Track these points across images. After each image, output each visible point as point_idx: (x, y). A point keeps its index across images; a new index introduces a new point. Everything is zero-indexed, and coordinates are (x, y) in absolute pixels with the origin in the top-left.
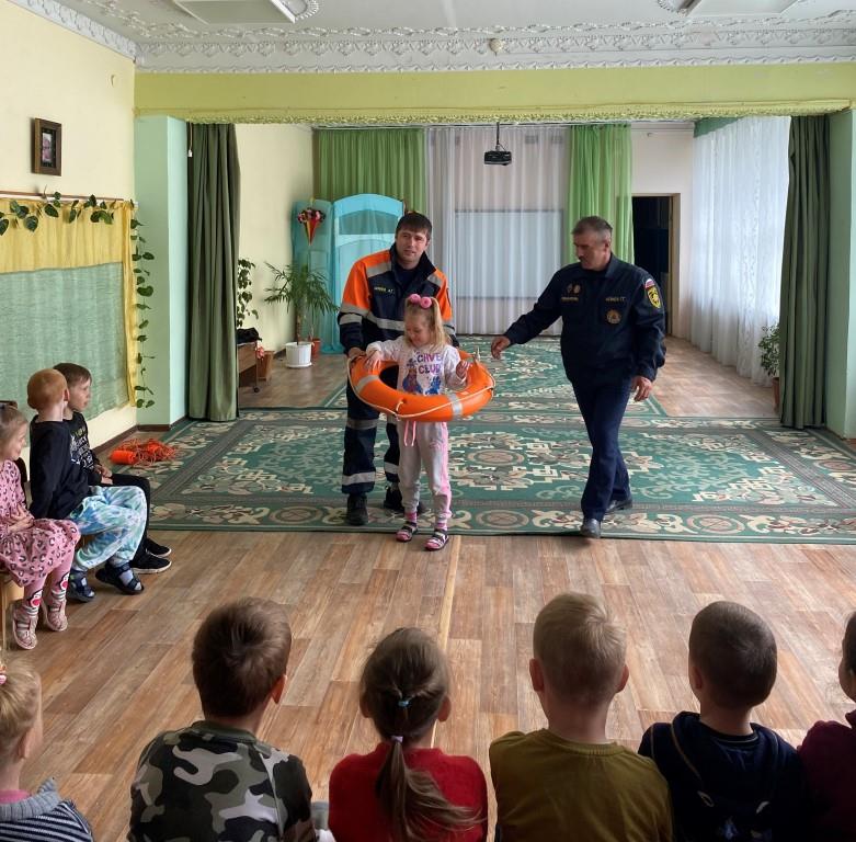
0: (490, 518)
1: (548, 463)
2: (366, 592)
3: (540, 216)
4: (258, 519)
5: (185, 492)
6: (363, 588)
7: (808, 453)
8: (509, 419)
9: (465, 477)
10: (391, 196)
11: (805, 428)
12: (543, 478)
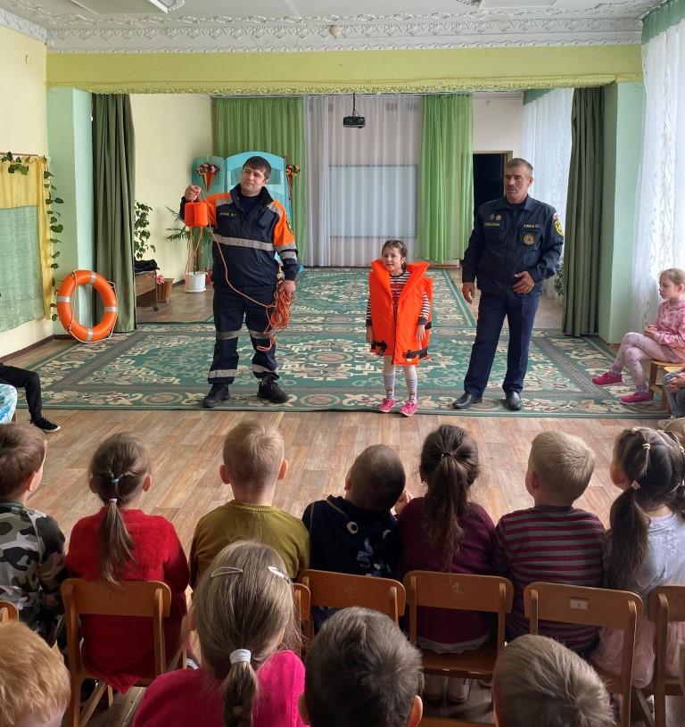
0: (310, 400)
1: (369, 361)
2: (200, 450)
3: (398, 170)
4: (132, 402)
5: (81, 383)
6: (198, 448)
7: (576, 355)
8: (351, 329)
9: (302, 372)
10: (277, 154)
11: (582, 336)
12: (361, 372)
